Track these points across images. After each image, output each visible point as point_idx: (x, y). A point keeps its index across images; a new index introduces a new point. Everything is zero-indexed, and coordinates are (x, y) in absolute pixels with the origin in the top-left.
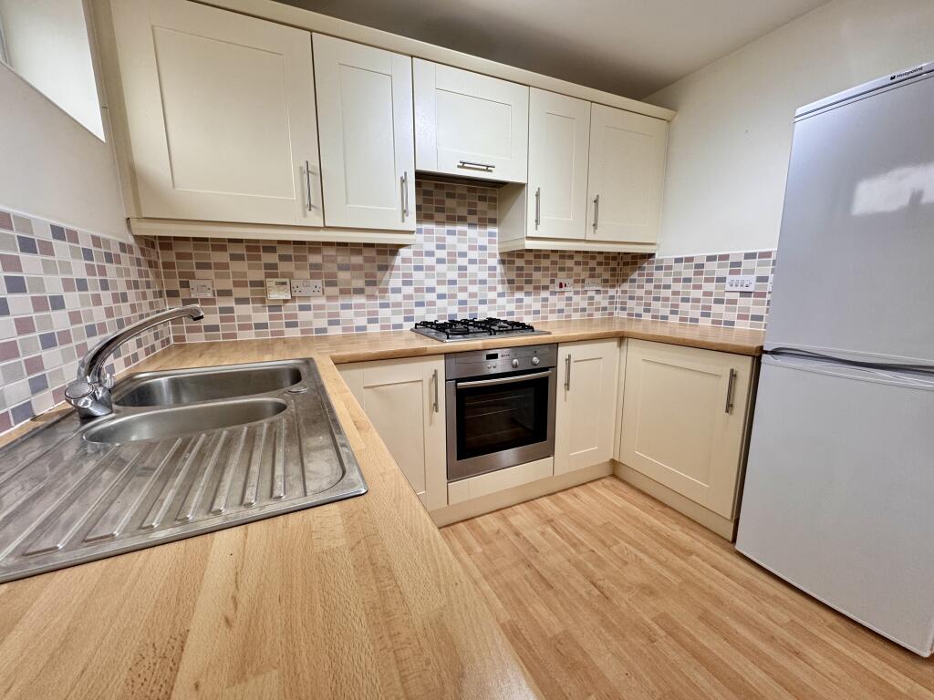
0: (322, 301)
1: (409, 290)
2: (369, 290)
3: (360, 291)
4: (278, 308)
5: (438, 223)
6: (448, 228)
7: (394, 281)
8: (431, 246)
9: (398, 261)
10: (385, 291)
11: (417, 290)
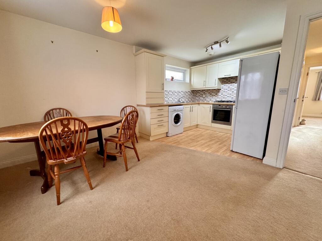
0: (209, 97)
1: (222, 95)
2: (216, 95)
3: (214, 96)
4: (204, 98)
5: (229, 84)
6: (230, 84)
7: (220, 94)
8: (227, 88)
9: (221, 91)
10: (218, 96)
11: (223, 96)
